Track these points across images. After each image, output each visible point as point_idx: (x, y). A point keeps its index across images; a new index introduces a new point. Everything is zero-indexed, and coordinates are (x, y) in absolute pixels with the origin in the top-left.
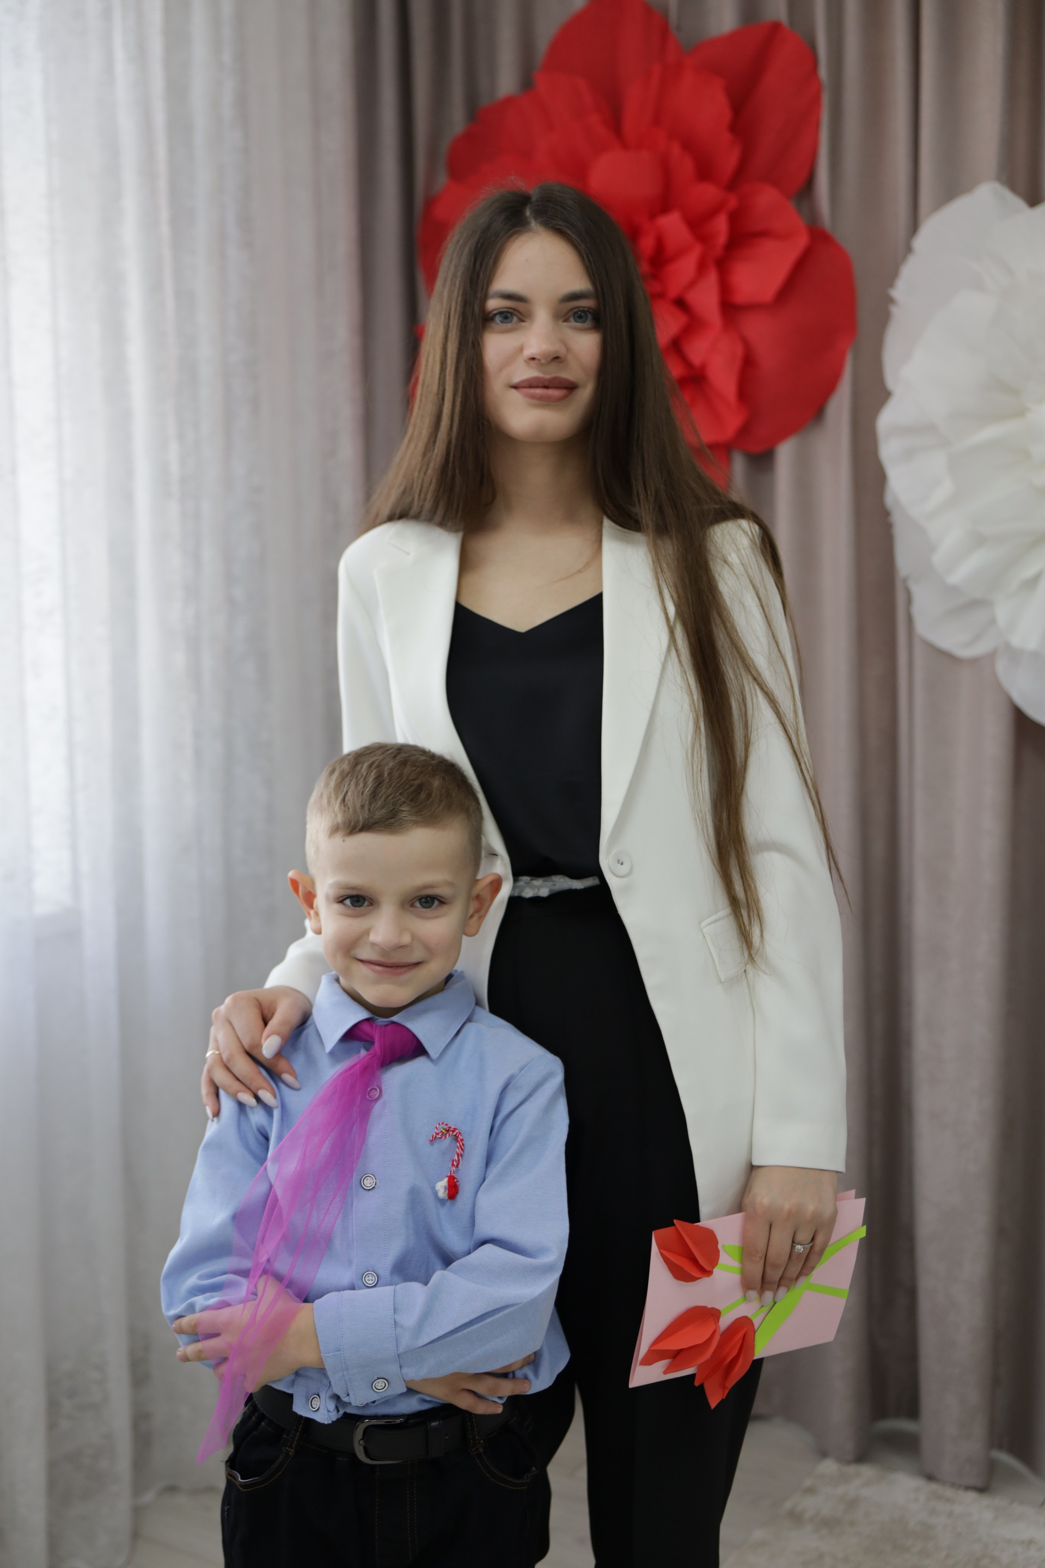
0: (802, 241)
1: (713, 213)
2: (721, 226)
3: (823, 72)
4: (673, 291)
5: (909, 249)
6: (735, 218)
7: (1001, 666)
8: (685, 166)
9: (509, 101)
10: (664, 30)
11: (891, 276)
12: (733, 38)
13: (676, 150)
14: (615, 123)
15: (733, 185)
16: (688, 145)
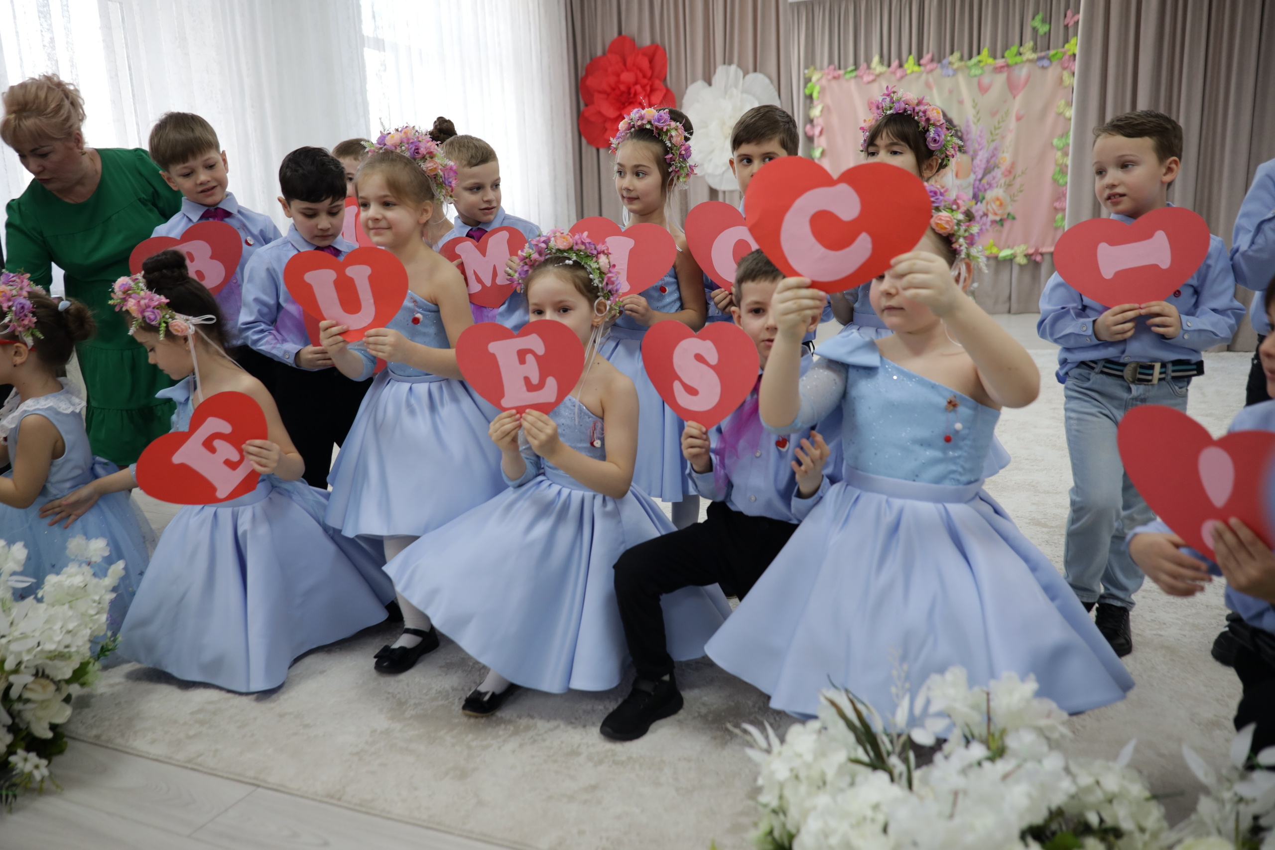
0: (664, 92)
1: (646, 85)
2: (648, 88)
3: (668, 55)
4: (639, 101)
5: (685, 93)
6: (651, 87)
7: (706, 177)
8: (640, 75)
9: (600, 58)
10: (634, 44)
11: (682, 98)
12: (649, 47)
13: (638, 72)
14: (625, 64)
15: (650, 79)
16: (641, 70)
